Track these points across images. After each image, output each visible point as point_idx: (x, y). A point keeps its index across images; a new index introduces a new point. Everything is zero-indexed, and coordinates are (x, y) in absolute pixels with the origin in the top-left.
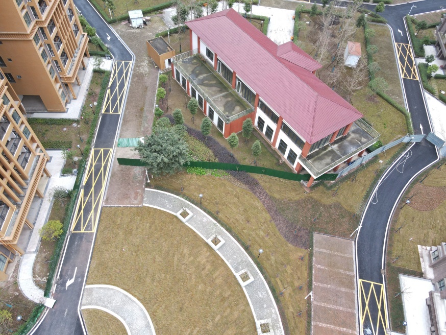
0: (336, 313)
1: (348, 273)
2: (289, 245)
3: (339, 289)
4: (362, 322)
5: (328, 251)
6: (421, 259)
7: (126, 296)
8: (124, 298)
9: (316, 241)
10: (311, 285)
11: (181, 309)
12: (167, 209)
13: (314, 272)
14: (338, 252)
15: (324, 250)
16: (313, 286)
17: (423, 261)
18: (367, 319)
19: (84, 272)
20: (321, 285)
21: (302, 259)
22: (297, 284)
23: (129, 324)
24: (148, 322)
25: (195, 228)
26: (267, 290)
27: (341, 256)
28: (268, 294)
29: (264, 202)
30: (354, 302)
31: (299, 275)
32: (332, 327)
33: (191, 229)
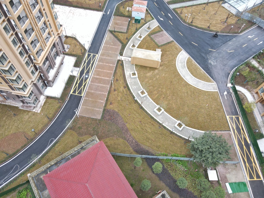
0: (99, 82)
1: (87, 99)
2: (117, 110)
3: (95, 92)
4: (88, 80)
5: (95, 109)
6: (42, 105)
7: (197, 86)
8: (198, 86)
9: (100, 114)
10: (108, 93)
11: (171, 82)
12: (191, 130)
13: (106, 99)
14: (89, 109)
15: (97, 109)
16: (108, 92)
17: (42, 104)
18: (85, 81)
19: (222, 97)
20: (103, 93)
21: (111, 104)
22: (116, 92)
23: (192, 77)
24: (184, 78)
25: (172, 119)
26: (132, 89)
27: (88, 106)
28: (131, 87)
29: (130, 135)
30: (89, 86)
31: (114, 96)
32: (103, 78)
33: (174, 118)
